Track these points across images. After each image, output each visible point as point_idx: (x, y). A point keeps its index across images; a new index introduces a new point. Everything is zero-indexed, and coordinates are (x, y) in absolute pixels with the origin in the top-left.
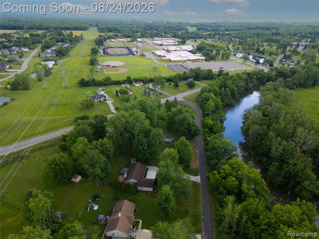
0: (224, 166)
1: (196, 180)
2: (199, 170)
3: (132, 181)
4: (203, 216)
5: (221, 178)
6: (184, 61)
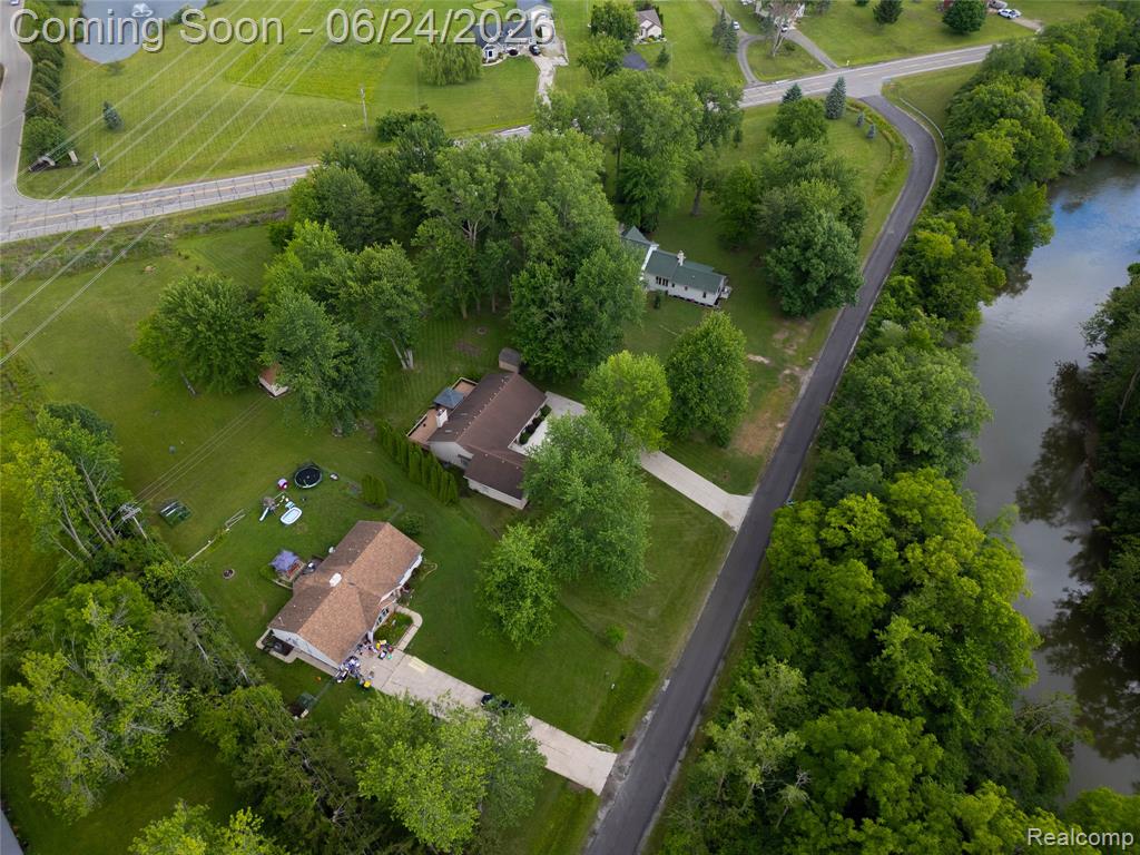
0: (852, 502)
1: (727, 514)
2: (762, 471)
3: (452, 450)
4: (667, 682)
5: (816, 550)
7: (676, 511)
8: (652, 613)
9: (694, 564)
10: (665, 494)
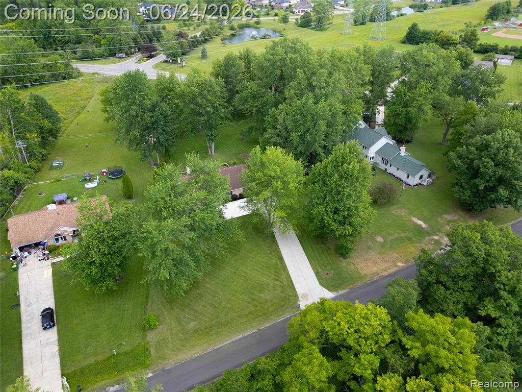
1: (305, 296)
4: (150, 375)
7: (273, 276)
8: (192, 325)
9: (251, 313)
10: (277, 264)
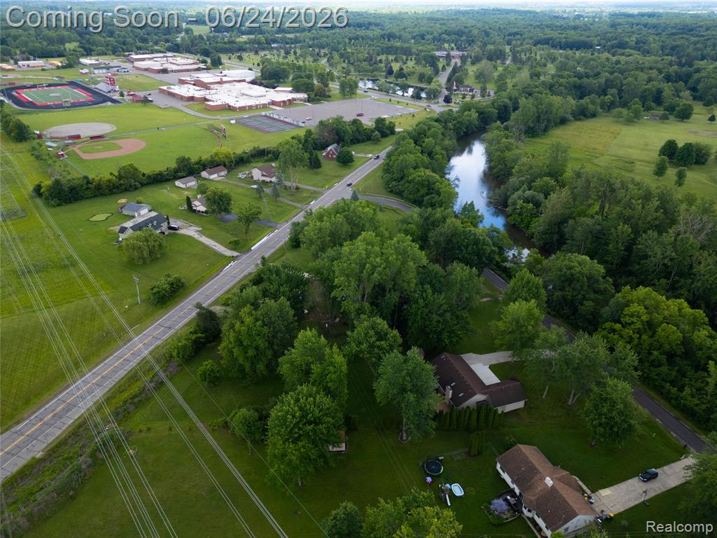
6: (264, 106)
